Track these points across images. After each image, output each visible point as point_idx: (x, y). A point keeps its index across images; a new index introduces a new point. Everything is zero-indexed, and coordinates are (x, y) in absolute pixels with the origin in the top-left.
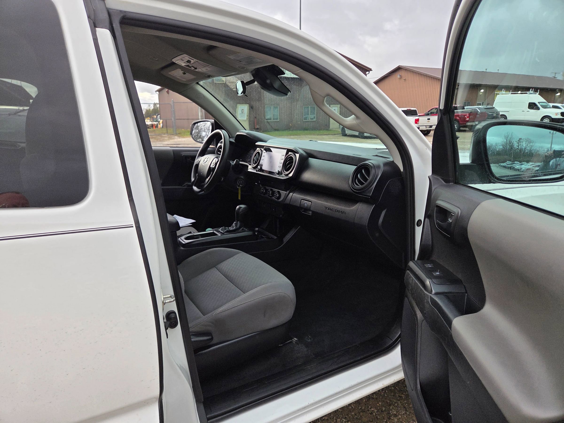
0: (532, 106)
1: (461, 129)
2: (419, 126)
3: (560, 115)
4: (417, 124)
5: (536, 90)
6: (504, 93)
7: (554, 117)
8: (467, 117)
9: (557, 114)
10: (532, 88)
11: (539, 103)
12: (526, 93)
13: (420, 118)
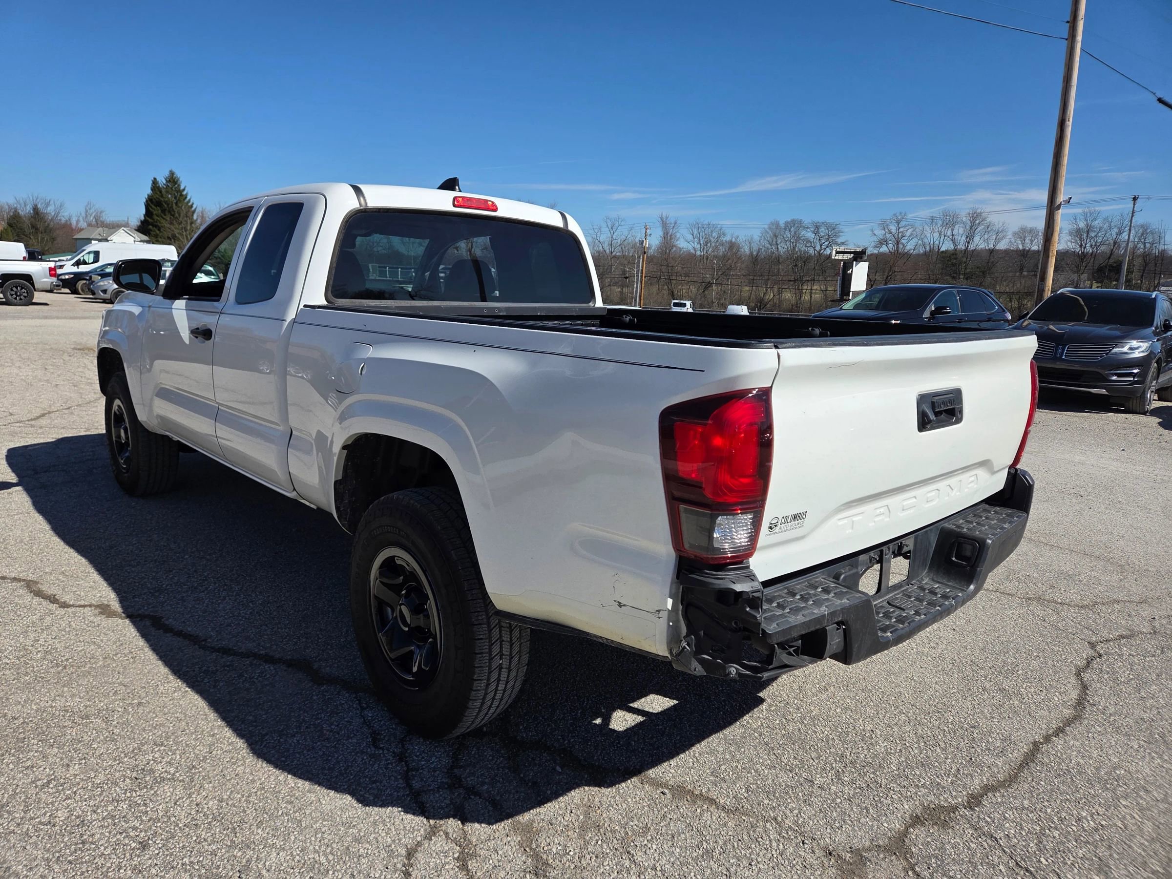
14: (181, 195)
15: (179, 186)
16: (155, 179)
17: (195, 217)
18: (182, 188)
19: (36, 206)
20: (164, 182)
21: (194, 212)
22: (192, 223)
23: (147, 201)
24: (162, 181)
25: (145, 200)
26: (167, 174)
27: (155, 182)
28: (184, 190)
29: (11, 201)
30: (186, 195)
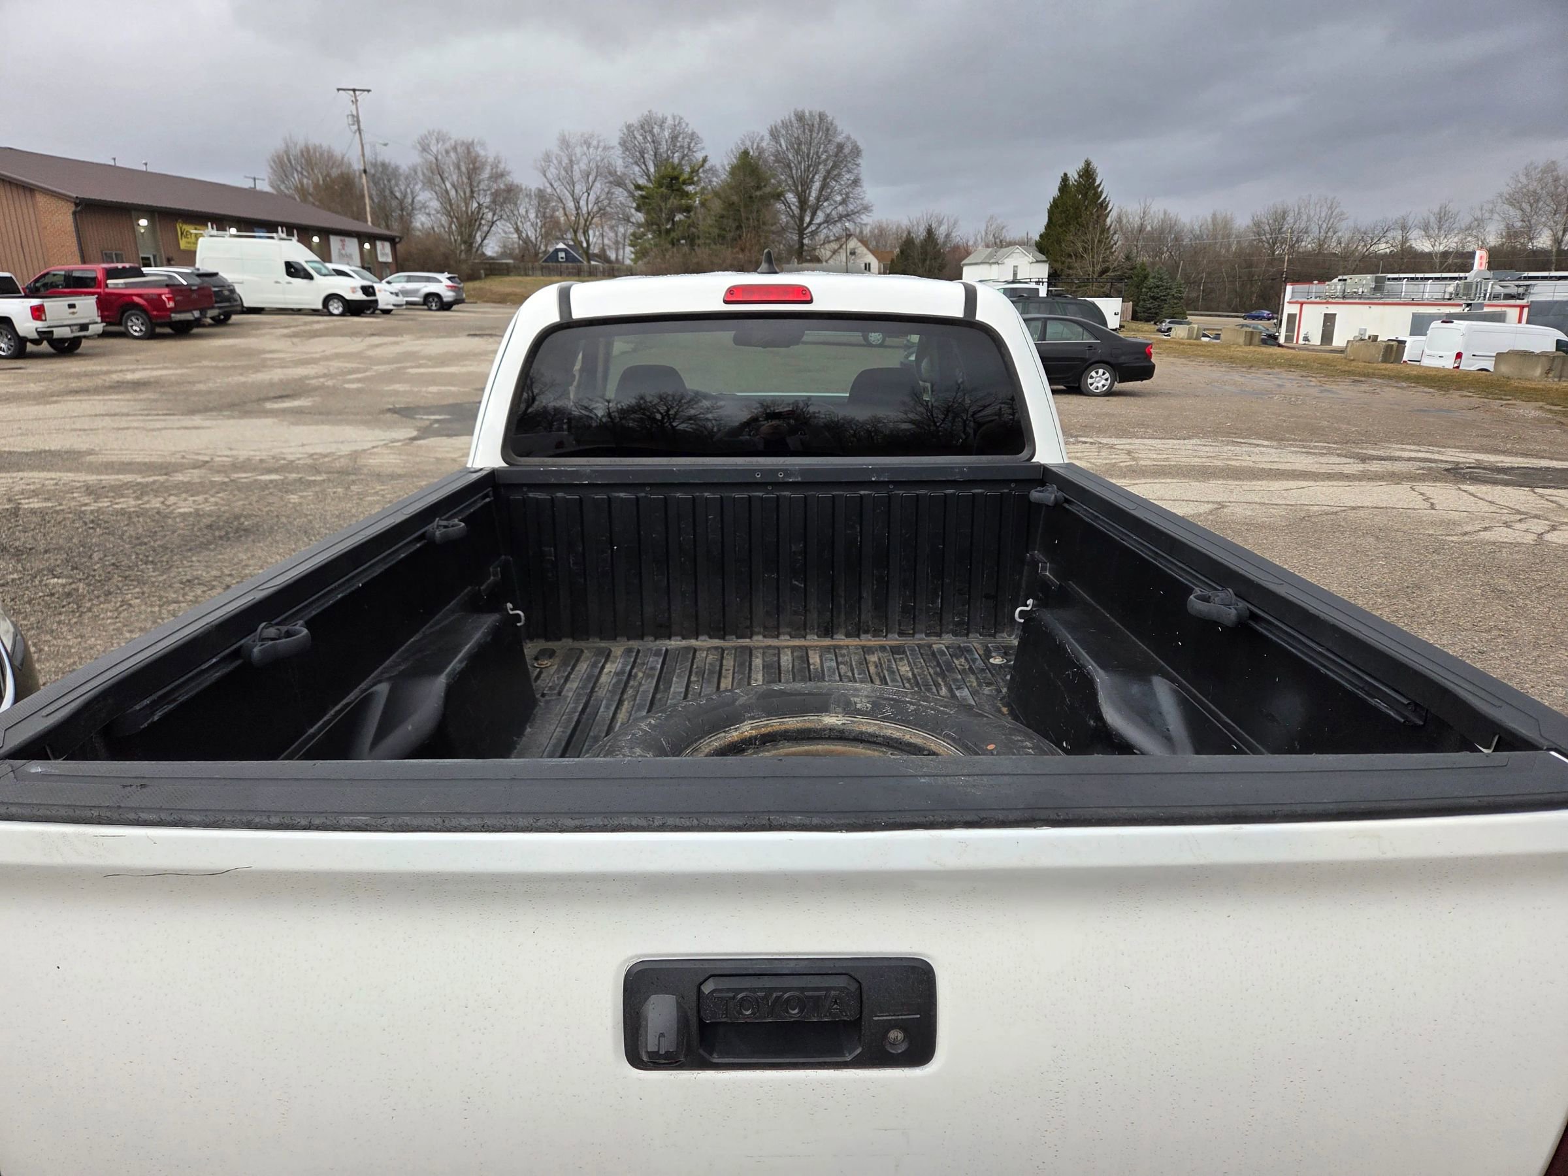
0: (293, 270)
1: (158, 330)
2: (49, 327)
3: (360, 292)
4: (42, 320)
5: (291, 229)
6: (215, 232)
7: (349, 296)
8: (169, 299)
9: (354, 290)
10: (282, 225)
11: (307, 262)
12: (272, 238)
13: (45, 305)
14: (1096, 192)
15: (1094, 180)
16: (1065, 174)
17: (1108, 221)
18: (1097, 183)
19: (930, 226)
20: (1076, 176)
21: (1107, 215)
22: (1102, 232)
23: (1051, 207)
24: (1073, 176)
25: (1048, 206)
26: (1081, 165)
27: (1065, 178)
28: (1099, 185)
29: (905, 223)
30: (1102, 192)
